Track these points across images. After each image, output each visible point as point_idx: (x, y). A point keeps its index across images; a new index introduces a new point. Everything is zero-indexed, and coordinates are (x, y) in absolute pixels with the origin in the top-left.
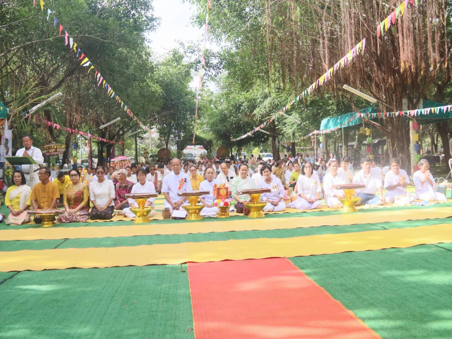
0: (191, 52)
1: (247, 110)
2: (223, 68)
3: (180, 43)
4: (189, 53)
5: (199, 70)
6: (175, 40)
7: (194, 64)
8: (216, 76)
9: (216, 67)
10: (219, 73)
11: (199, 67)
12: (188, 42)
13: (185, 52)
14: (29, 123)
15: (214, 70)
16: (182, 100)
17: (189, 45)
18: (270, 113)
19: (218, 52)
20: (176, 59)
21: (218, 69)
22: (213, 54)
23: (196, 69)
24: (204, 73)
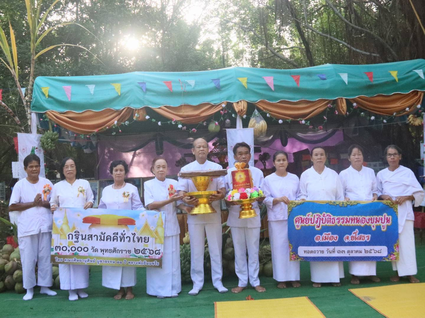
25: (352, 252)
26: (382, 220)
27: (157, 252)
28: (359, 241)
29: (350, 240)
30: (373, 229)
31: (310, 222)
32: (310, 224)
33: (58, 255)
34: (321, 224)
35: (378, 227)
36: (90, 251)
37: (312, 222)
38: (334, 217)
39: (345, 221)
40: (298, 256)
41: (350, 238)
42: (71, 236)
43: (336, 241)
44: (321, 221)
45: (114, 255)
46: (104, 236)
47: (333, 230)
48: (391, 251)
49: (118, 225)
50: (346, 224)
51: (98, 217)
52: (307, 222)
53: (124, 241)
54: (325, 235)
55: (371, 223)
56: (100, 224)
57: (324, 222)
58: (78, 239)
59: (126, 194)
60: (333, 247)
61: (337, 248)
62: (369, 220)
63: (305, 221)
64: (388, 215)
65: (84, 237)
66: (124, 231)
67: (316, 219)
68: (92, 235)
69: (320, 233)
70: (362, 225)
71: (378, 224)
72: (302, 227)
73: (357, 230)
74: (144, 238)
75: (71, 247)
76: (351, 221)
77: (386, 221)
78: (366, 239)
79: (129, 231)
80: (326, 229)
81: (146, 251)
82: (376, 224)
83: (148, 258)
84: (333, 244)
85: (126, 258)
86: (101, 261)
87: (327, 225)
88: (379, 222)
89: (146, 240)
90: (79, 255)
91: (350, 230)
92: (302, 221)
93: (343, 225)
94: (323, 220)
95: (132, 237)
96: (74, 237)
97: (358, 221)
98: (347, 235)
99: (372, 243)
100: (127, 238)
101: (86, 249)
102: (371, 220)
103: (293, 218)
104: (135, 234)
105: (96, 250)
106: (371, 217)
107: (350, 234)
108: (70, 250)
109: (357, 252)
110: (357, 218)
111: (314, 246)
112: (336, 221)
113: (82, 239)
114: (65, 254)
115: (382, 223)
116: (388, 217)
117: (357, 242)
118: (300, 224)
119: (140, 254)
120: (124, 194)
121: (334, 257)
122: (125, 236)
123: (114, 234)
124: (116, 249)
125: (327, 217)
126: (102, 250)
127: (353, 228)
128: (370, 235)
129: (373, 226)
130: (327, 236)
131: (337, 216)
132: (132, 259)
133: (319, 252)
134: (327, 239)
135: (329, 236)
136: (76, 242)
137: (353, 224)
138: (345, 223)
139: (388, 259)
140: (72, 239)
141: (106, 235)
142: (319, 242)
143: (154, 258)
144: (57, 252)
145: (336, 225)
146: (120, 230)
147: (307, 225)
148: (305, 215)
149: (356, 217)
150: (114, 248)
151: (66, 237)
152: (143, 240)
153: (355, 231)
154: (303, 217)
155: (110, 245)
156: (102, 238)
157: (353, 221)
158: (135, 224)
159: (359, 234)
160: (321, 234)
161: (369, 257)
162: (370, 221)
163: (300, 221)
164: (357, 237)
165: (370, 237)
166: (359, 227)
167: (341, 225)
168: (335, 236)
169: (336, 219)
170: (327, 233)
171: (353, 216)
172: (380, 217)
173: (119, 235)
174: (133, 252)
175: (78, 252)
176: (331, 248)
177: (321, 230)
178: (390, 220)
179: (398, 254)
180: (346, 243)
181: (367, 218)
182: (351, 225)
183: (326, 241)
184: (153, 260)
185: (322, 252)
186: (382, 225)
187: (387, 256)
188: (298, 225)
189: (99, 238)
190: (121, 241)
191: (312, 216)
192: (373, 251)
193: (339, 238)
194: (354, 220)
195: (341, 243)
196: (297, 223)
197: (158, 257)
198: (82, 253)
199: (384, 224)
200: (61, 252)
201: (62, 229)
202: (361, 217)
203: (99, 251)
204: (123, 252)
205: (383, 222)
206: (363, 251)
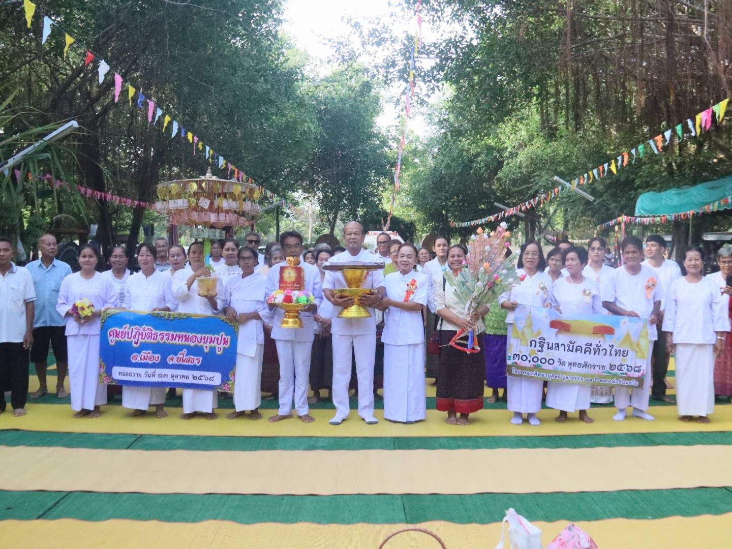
0: (376, 42)
1: (485, 171)
2: (446, 78)
3: (353, 23)
4: (373, 44)
5: (393, 83)
6: (343, 17)
7: (381, 67)
8: (429, 97)
9: (429, 76)
10: (436, 89)
11: (392, 76)
12: (370, 22)
13: (364, 44)
14: (20, 188)
15: (425, 83)
16: (360, 147)
17: (371, 27)
18: (530, 178)
19: (435, 44)
20: (343, 57)
21: (435, 80)
22: (424, 48)
23: (387, 80)
24: (402, 88)
25: (177, 376)
26: (218, 340)
27: (637, 369)
28: (186, 364)
29: (175, 362)
30: (206, 350)
31: (126, 336)
32: (126, 339)
33: (515, 365)
34: (140, 340)
35: (213, 349)
36: (556, 364)
37: (129, 337)
38: (157, 332)
39: (170, 337)
40: (112, 378)
41: (175, 359)
42: (533, 343)
43: (157, 362)
44: (140, 337)
45: (584, 371)
46: (573, 346)
47: (156, 348)
48: (225, 379)
49: (594, 334)
50: (171, 342)
51: (567, 323)
52: (123, 336)
53: (599, 354)
54: (143, 354)
55: (204, 342)
56: (569, 331)
57: (143, 337)
58: (542, 347)
59: (587, 292)
60: (153, 370)
61: (159, 371)
62: (201, 339)
63: (120, 335)
64: (227, 335)
65: (550, 346)
66: (600, 342)
67: (134, 334)
68: (558, 344)
69: (139, 350)
70: (192, 344)
71: (212, 344)
72: (117, 342)
73: (185, 350)
74: (623, 351)
75: (532, 357)
76: (177, 338)
77: (223, 342)
78: (196, 362)
79: (606, 342)
80: (144, 347)
81: (623, 367)
82: (210, 345)
83: (625, 375)
84: (154, 366)
85: (598, 376)
86: (567, 377)
87: (147, 341)
88: (214, 342)
89: (625, 354)
90: (542, 367)
91: (175, 349)
92: (117, 335)
93: (167, 342)
94: (142, 335)
95: (609, 349)
96: (538, 344)
97: (187, 339)
98: (172, 356)
99: (204, 367)
100: (602, 350)
101: (551, 361)
102: (204, 339)
103: (107, 331)
104: (613, 346)
105: (563, 364)
106: (205, 335)
107: (176, 354)
108: (532, 361)
109: (183, 377)
110: (186, 335)
111: (130, 366)
112: (159, 337)
113: (548, 348)
114: (524, 365)
115: (217, 343)
116: (226, 338)
117: (184, 365)
118: (115, 339)
119: (616, 371)
120: (585, 291)
121: (154, 382)
122: (601, 348)
123: (586, 345)
124: (588, 364)
125: (147, 332)
126: (570, 364)
127: (179, 348)
128: (201, 358)
129: (207, 347)
130: (146, 356)
131: (161, 330)
132: (606, 377)
133: (136, 375)
134: (146, 359)
135: (149, 355)
136: (539, 351)
137: (180, 342)
138: (170, 340)
139: (221, 389)
140: (535, 346)
141: (575, 345)
142: (136, 362)
143: (632, 376)
144: (514, 361)
145: (158, 342)
146: (595, 340)
147: (122, 340)
148: (121, 328)
149: (184, 334)
150: (585, 362)
151: (528, 344)
152: (622, 353)
153: (183, 352)
154: (118, 330)
155: (579, 357)
156: (571, 349)
157: (181, 339)
158: (614, 334)
159: (187, 355)
160: (140, 353)
161: (198, 384)
162: (203, 341)
163: (115, 335)
164: (184, 359)
165: (201, 360)
166: (188, 347)
167: (165, 342)
168: (156, 355)
169: (158, 334)
170: (147, 352)
171: (181, 332)
172: (216, 336)
173: (594, 346)
174: (607, 368)
175: (541, 364)
176: (150, 371)
177: (140, 347)
178: (229, 342)
179: (234, 384)
180: (170, 365)
181: (199, 336)
182: (178, 343)
183: (145, 361)
184: (629, 378)
185: (140, 375)
186: (217, 346)
187: (221, 385)
188: (112, 340)
189: (567, 348)
190: (595, 354)
191: (129, 329)
192: (203, 378)
193: (161, 358)
194: (182, 336)
195: (163, 364)
196: (112, 337)
197: (637, 375)
198: (546, 366)
199: (220, 346)
200: (520, 362)
201: (523, 333)
202: (191, 335)
203: (567, 364)
204: (596, 367)
205: (219, 342)
206: (191, 377)
